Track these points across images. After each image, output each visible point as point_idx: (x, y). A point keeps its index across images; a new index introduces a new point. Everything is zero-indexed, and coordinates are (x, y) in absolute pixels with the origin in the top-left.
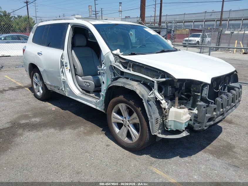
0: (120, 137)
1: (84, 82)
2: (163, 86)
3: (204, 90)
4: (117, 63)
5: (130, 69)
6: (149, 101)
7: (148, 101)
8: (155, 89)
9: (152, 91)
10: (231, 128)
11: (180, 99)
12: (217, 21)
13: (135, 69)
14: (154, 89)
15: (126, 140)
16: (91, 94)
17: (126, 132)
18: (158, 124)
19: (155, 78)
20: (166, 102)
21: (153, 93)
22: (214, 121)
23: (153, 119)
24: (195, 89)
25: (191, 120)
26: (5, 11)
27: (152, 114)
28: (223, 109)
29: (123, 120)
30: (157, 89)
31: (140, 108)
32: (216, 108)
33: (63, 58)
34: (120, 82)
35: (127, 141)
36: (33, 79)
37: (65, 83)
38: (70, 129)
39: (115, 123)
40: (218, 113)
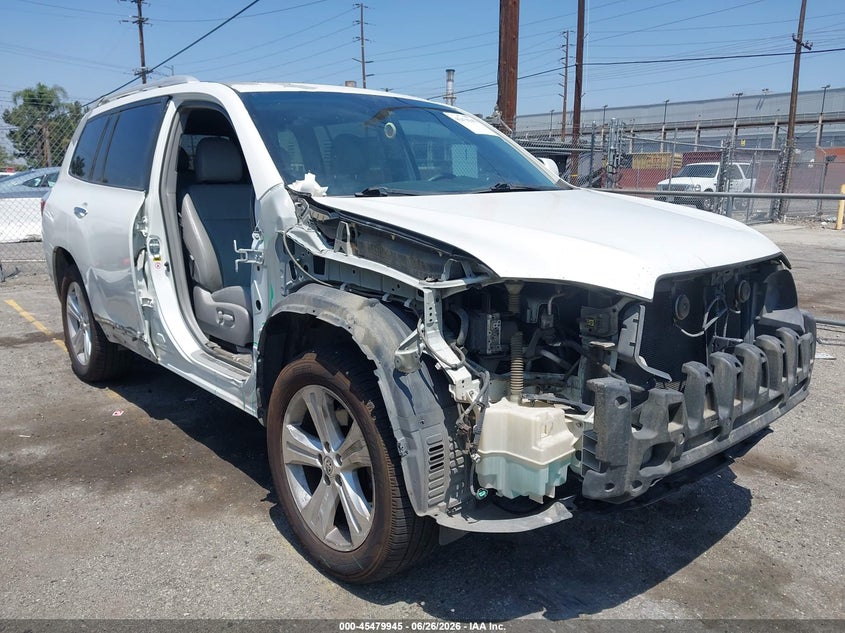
0: (311, 524)
1: (218, 309)
2: (462, 314)
3: (625, 327)
4: (304, 226)
5: (345, 246)
6: (404, 374)
7: (398, 373)
8: (429, 325)
9: (415, 332)
10: (788, 498)
11: (538, 366)
12: (779, 124)
13: (362, 246)
14: (423, 322)
15: (330, 539)
16: (235, 356)
17: (331, 505)
18: (445, 471)
19: (429, 279)
20: (474, 377)
21: (420, 342)
22: (675, 459)
23: (415, 448)
24: (591, 322)
25: (578, 454)
26: (76, 103)
27: (412, 427)
28: (717, 411)
29: (320, 457)
30: (436, 326)
31: (370, 403)
32: (681, 403)
33: (146, 220)
34: (302, 299)
35: (334, 540)
36: (69, 307)
37: (150, 313)
38: (146, 487)
39: (294, 465)
40: (693, 425)
